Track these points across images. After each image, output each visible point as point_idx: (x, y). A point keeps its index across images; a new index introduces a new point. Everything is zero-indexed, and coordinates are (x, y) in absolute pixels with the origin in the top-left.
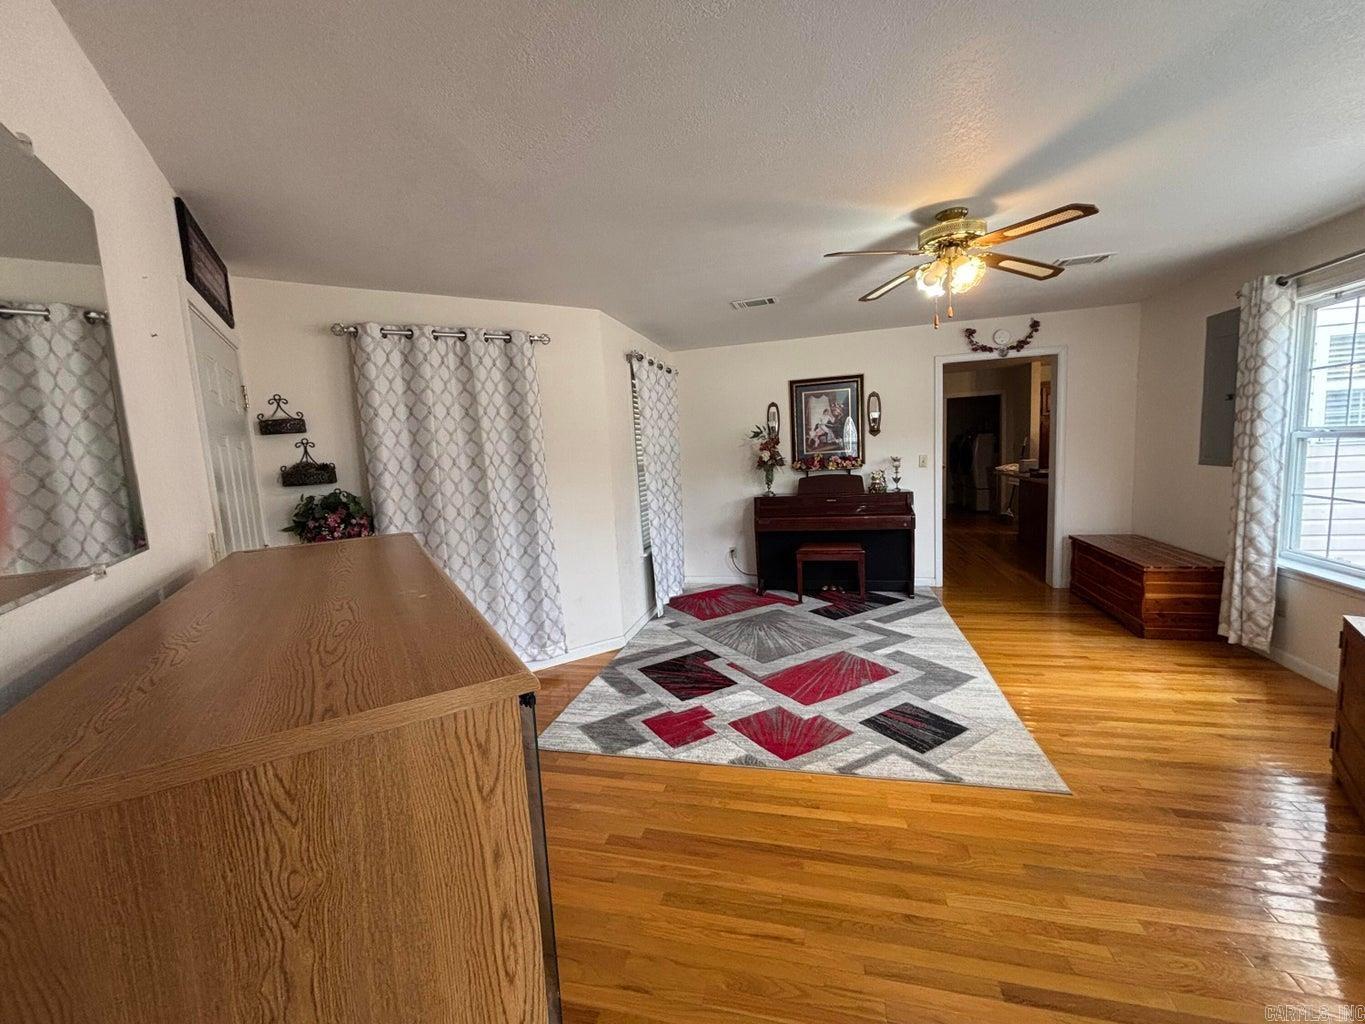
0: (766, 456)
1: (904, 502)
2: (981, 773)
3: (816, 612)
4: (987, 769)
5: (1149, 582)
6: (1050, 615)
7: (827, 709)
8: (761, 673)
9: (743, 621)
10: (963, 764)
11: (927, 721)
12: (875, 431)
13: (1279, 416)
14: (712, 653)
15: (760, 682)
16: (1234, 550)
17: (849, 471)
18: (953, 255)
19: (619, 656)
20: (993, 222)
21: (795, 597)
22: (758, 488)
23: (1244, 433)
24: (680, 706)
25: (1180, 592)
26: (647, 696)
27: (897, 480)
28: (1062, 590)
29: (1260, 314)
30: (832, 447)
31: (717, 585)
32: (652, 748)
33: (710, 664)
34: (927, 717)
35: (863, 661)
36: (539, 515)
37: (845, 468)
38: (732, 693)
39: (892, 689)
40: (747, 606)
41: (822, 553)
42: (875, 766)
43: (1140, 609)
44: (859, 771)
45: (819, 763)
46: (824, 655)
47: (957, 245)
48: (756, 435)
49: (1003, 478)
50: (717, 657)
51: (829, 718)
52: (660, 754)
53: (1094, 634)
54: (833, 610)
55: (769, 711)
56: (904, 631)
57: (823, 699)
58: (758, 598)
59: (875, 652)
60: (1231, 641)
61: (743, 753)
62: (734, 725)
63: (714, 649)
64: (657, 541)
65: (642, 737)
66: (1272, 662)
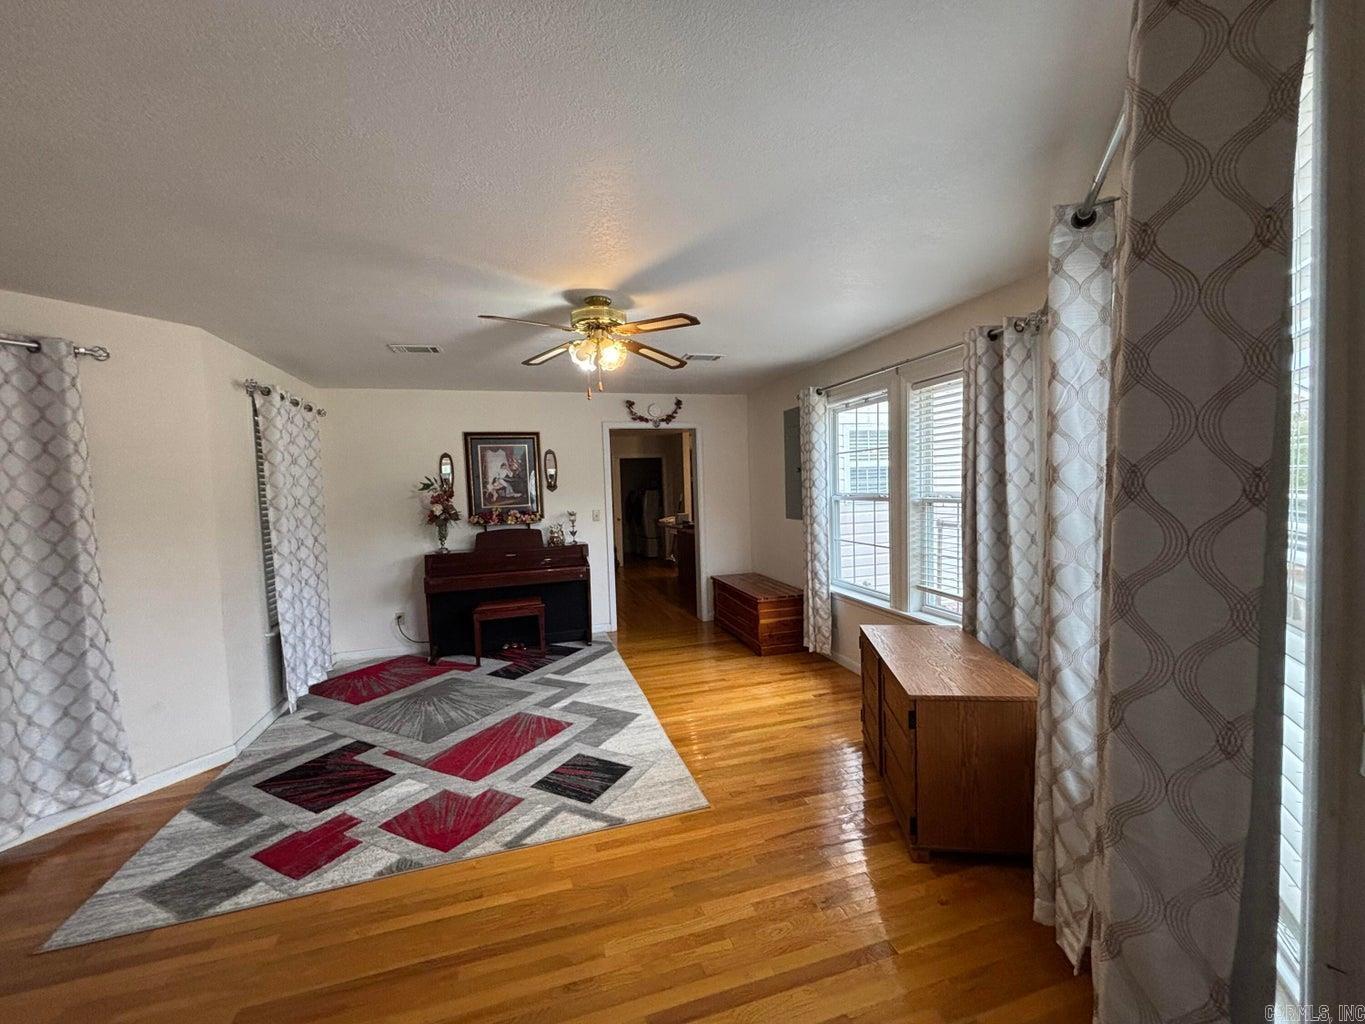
0: (438, 509)
1: (579, 553)
2: (640, 809)
3: (495, 674)
4: (646, 804)
5: (763, 610)
6: (701, 646)
7: (499, 781)
8: (424, 757)
9: (409, 697)
10: (626, 804)
11: (596, 769)
12: (552, 487)
13: (824, 485)
14: (365, 744)
15: (424, 766)
16: (807, 581)
17: (528, 525)
18: (600, 336)
19: (225, 773)
20: (632, 315)
21: (472, 660)
22: (428, 545)
23: (807, 496)
24: (315, 820)
25: (780, 617)
26: (265, 818)
27: (573, 533)
28: (707, 622)
29: (809, 413)
30: (512, 501)
31: (378, 659)
32: (266, 890)
33: (362, 758)
34: (596, 764)
35: (539, 719)
36: (87, 594)
37: (523, 522)
38: (386, 788)
39: (566, 742)
40: (418, 678)
41: (501, 610)
42: (544, 830)
43: (757, 634)
44: (528, 841)
45: (483, 846)
46: (499, 721)
47: (603, 329)
48: (426, 487)
49: (667, 529)
50: (372, 746)
51: (499, 790)
52: (276, 895)
53: (730, 658)
54: (514, 669)
55: (434, 798)
56: (581, 680)
57: (494, 770)
58: (427, 668)
59: (552, 707)
60: (810, 651)
61: (394, 858)
62: (388, 827)
63: (368, 739)
64: (288, 616)
65: (249, 879)
66: (832, 661)
